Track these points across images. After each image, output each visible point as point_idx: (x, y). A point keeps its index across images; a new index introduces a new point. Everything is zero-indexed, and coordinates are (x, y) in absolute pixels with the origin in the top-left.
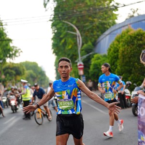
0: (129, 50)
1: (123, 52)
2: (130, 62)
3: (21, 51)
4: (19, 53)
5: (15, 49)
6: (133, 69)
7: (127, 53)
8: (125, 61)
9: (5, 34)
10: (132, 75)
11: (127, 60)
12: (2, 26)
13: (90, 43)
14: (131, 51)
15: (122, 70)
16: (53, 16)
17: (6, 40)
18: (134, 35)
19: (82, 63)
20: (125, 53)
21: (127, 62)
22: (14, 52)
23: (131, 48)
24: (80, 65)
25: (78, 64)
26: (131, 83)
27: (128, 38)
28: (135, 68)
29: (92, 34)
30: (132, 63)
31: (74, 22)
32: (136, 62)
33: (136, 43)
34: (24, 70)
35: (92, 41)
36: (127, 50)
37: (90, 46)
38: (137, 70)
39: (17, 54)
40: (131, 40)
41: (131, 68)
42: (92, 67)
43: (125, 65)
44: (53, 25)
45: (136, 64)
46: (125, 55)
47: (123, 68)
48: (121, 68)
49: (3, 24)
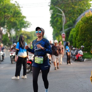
0: (85, 26)
1: (81, 27)
2: (85, 34)
3: (31, 24)
4: (30, 25)
5: (27, 23)
6: (86, 38)
7: (84, 28)
8: (82, 33)
9: (21, 13)
10: (86, 42)
11: (83, 32)
12: (20, 8)
13: (71, 21)
14: (86, 27)
15: (80, 39)
16: (50, 3)
17: (21, 17)
18: (89, 17)
19: (65, 34)
20: (83, 28)
21: (83, 34)
22: (26, 25)
23: (86, 25)
24: (63, 35)
25: (62, 34)
26: (84, 47)
27: (85, 19)
28: (87, 38)
29: (73, 16)
30: (86, 35)
31: (63, 7)
32: (88, 34)
33: (89, 22)
34: (32, 36)
35: (73, 20)
36: (84, 26)
37: (71, 23)
38: (89, 39)
39: (29, 26)
40: (87, 20)
41: (85, 38)
42: (70, 36)
43: (82, 36)
44: (51, 9)
45: (89, 35)
46: (82, 29)
47: (80, 37)
48: (79, 37)
49: (20, 7)
